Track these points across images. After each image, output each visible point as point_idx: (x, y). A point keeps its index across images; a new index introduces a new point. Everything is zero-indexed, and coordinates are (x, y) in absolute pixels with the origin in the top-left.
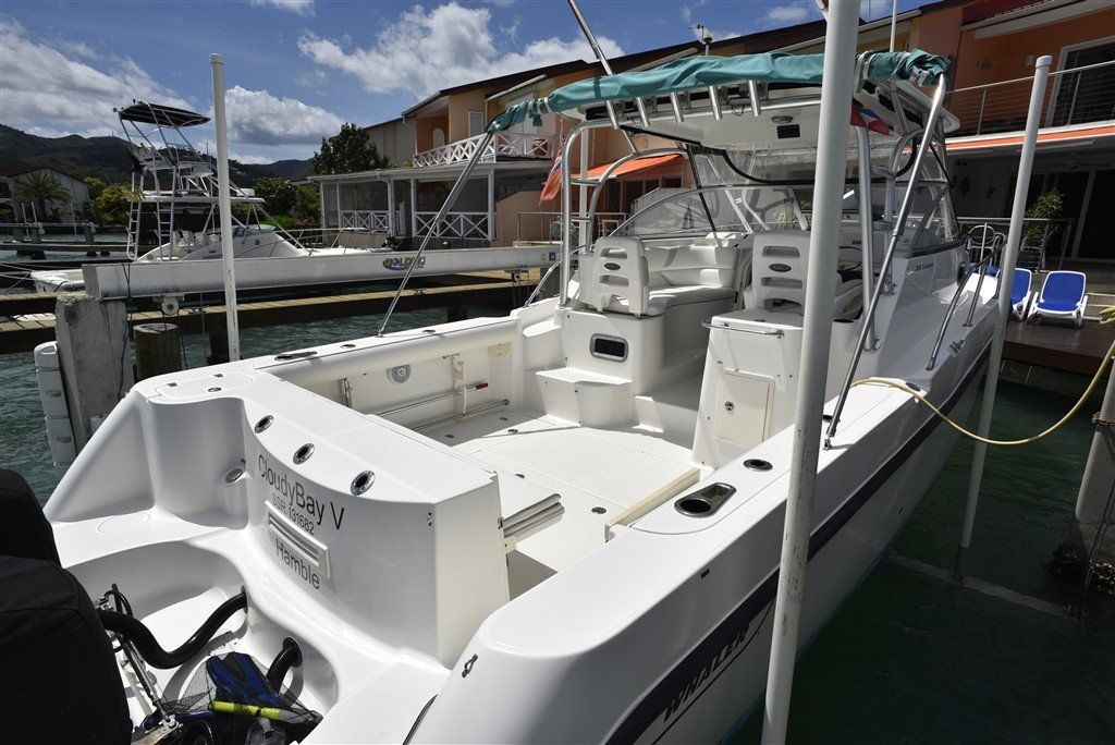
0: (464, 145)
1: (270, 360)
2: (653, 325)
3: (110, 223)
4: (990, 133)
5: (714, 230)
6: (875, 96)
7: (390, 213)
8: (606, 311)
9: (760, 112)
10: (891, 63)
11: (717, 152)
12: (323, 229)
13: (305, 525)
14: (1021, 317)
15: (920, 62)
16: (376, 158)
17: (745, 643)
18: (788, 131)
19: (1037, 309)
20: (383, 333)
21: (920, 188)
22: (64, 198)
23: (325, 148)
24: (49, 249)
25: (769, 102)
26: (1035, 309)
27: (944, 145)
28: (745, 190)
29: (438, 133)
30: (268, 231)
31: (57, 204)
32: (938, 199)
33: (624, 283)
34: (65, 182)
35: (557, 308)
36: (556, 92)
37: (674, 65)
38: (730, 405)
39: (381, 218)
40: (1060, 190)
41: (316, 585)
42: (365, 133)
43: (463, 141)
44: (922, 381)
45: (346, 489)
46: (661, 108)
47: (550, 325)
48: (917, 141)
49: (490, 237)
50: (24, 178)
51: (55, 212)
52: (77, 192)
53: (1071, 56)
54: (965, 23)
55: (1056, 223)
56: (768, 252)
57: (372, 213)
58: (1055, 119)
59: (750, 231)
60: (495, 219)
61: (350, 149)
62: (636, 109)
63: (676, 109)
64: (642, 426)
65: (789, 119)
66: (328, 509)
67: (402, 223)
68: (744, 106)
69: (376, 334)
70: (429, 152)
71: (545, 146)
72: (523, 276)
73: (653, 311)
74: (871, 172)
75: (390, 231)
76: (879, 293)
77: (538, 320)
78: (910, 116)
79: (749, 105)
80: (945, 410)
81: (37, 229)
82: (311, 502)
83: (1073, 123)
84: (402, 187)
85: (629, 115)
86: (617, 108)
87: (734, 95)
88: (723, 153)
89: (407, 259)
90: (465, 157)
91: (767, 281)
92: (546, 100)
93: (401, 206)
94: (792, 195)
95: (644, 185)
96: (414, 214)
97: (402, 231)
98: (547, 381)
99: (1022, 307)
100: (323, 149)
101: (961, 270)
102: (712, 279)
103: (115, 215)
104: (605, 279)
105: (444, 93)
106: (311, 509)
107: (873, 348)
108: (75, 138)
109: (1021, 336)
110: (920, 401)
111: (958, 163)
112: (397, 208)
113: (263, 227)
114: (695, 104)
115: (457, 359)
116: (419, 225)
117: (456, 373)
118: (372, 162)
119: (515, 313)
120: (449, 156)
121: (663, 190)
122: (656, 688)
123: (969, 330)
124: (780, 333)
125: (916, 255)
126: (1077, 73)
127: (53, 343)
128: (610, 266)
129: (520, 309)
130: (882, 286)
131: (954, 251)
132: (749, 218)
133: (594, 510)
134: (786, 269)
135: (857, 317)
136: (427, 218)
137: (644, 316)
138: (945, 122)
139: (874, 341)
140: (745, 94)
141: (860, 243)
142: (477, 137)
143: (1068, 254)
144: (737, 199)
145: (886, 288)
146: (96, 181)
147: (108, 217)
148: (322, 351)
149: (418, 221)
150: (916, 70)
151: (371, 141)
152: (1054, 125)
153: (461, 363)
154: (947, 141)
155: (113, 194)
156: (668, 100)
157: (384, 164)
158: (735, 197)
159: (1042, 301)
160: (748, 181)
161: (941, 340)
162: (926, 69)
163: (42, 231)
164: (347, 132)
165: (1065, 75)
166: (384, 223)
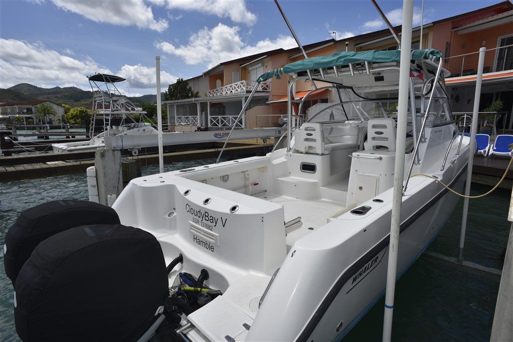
0: (231, 87)
1: (178, 172)
2: (327, 158)
3: (73, 124)
4: (467, 75)
5: (348, 120)
6: (415, 64)
7: (198, 117)
8: (307, 153)
9: (369, 72)
10: (421, 53)
11: (349, 87)
12: (169, 124)
13: (209, 227)
14: (486, 155)
15: (432, 53)
16: (192, 93)
17: (378, 262)
18: (379, 78)
19: (493, 152)
20: (218, 162)
21: (436, 100)
22: (54, 114)
23: (170, 89)
24: (51, 135)
25: (373, 68)
26: (491, 152)
27: (444, 82)
28: (360, 103)
29: (219, 82)
30: (148, 126)
31: (52, 117)
32: (443, 104)
33: (314, 140)
34: (55, 107)
35: (286, 152)
36: (286, 66)
37: (335, 55)
38: (361, 187)
39: (194, 119)
40: (502, 100)
41: (213, 250)
42: (187, 82)
43: (230, 85)
44: (439, 175)
45: (228, 211)
46: (329, 71)
47: (283, 159)
48: (433, 81)
49: (243, 126)
50: (39, 106)
51: (50, 120)
52: (60, 111)
53: (503, 41)
54: (453, 28)
55: (499, 114)
56: (374, 126)
57: (190, 117)
58: (497, 68)
59: (363, 120)
60: (245, 118)
61: (180, 90)
62: (319, 72)
63: (336, 72)
64: (323, 199)
65: (380, 74)
66: (220, 220)
67: (204, 121)
68: (363, 70)
69: (215, 163)
70: (215, 90)
71: (267, 86)
72: (268, 140)
73: (326, 152)
74: (415, 94)
75: (198, 125)
76: (420, 142)
77: (278, 157)
78: (430, 72)
79: (365, 69)
80: (451, 187)
81: (47, 127)
82: (211, 218)
83: (505, 70)
84: (204, 105)
85: (316, 74)
86: (311, 71)
87: (358, 65)
88: (351, 88)
89: (223, 134)
90: (231, 92)
91: (374, 138)
92: (282, 69)
93: (203, 113)
94: (381, 104)
95: (311, 103)
96: (209, 117)
97: (204, 124)
98: (283, 182)
99: (486, 151)
100: (168, 90)
101: (454, 133)
102: (349, 139)
103: (75, 120)
104: (306, 140)
105: (222, 64)
106: (212, 221)
107: (418, 163)
108: (58, 88)
109: (486, 163)
110: (439, 182)
111: (453, 89)
112: (202, 114)
113: (146, 124)
114: (343, 69)
115: (247, 173)
116: (212, 122)
117: (246, 179)
118: (190, 95)
119: (268, 155)
120: (224, 91)
121: (320, 104)
122: (350, 268)
123: (458, 156)
124: (381, 159)
125: (434, 127)
126: (506, 48)
127: (93, 167)
128: (308, 134)
129: (270, 153)
130: (421, 139)
131: (451, 125)
132: (362, 114)
133: (309, 229)
134: (382, 133)
135: (412, 152)
136: (215, 119)
137: (322, 154)
138: (444, 73)
139: (419, 161)
140: (363, 66)
141: (411, 123)
142: (237, 83)
143: (507, 127)
144: (357, 107)
145: (423, 140)
146: (67, 106)
147: (72, 121)
148: (197, 168)
149: (211, 120)
150: (431, 56)
151: (189, 86)
152: (497, 71)
153: (248, 175)
154: (446, 80)
155: (75, 111)
156: (332, 68)
157: (197, 95)
158: (356, 106)
159: (495, 148)
160: (362, 99)
161: (446, 159)
162: (434, 56)
163: (48, 128)
164: (180, 82)
165: (500, 49)
166: (196, 121)
